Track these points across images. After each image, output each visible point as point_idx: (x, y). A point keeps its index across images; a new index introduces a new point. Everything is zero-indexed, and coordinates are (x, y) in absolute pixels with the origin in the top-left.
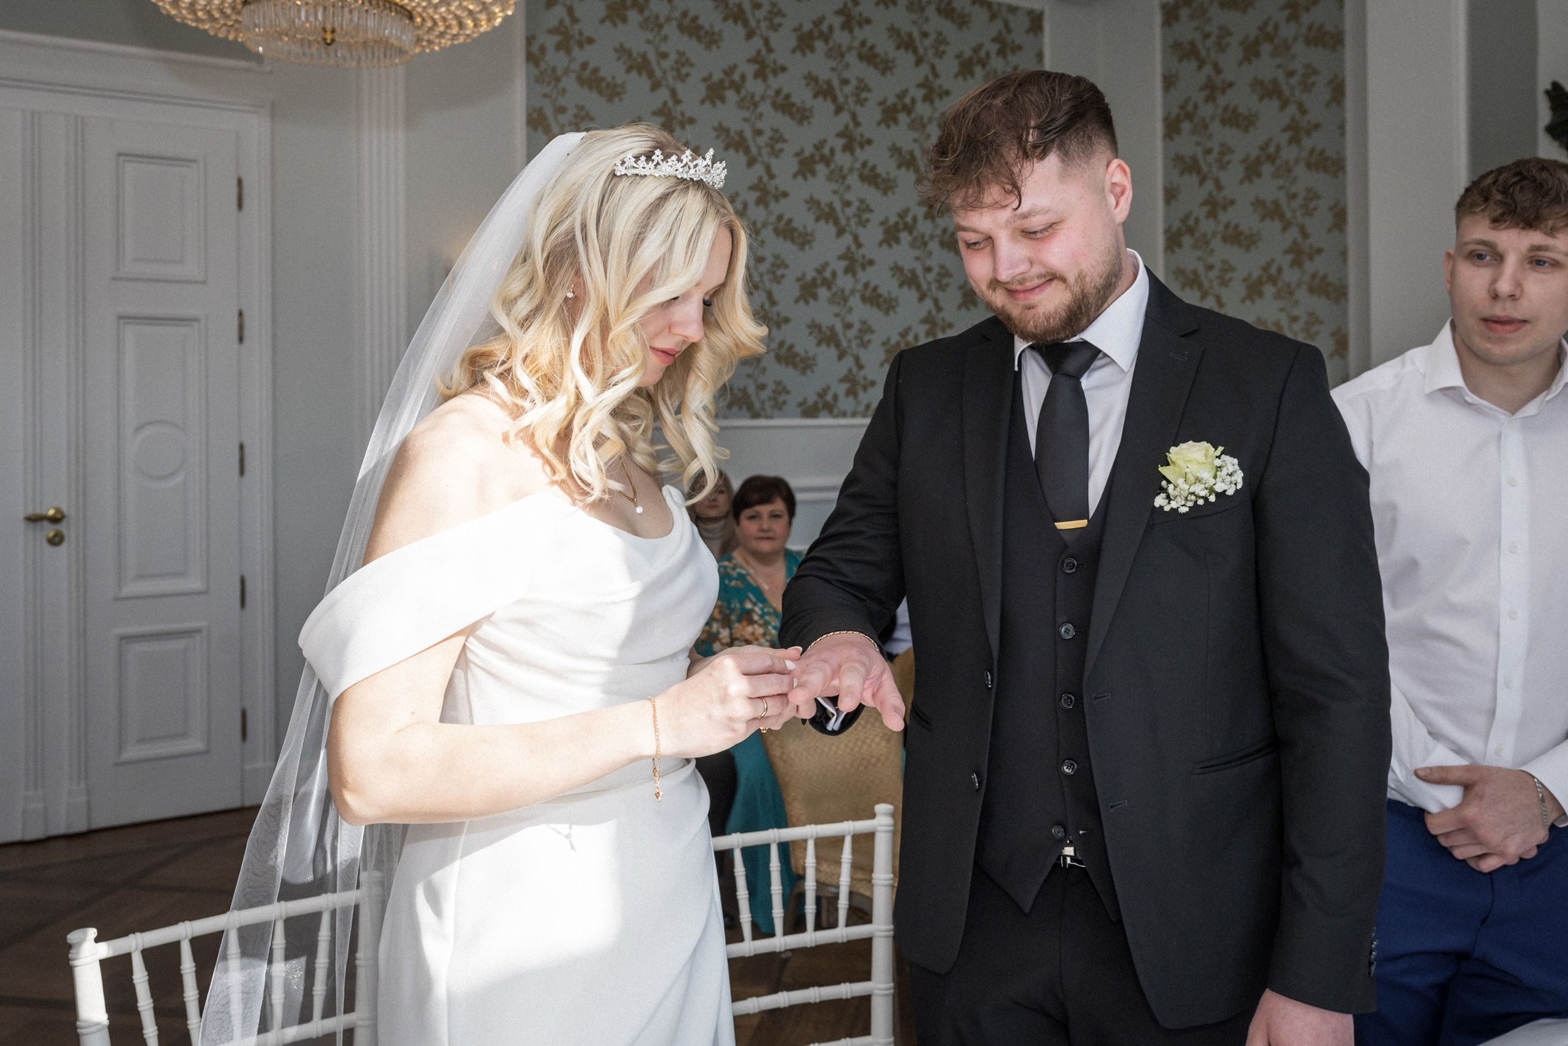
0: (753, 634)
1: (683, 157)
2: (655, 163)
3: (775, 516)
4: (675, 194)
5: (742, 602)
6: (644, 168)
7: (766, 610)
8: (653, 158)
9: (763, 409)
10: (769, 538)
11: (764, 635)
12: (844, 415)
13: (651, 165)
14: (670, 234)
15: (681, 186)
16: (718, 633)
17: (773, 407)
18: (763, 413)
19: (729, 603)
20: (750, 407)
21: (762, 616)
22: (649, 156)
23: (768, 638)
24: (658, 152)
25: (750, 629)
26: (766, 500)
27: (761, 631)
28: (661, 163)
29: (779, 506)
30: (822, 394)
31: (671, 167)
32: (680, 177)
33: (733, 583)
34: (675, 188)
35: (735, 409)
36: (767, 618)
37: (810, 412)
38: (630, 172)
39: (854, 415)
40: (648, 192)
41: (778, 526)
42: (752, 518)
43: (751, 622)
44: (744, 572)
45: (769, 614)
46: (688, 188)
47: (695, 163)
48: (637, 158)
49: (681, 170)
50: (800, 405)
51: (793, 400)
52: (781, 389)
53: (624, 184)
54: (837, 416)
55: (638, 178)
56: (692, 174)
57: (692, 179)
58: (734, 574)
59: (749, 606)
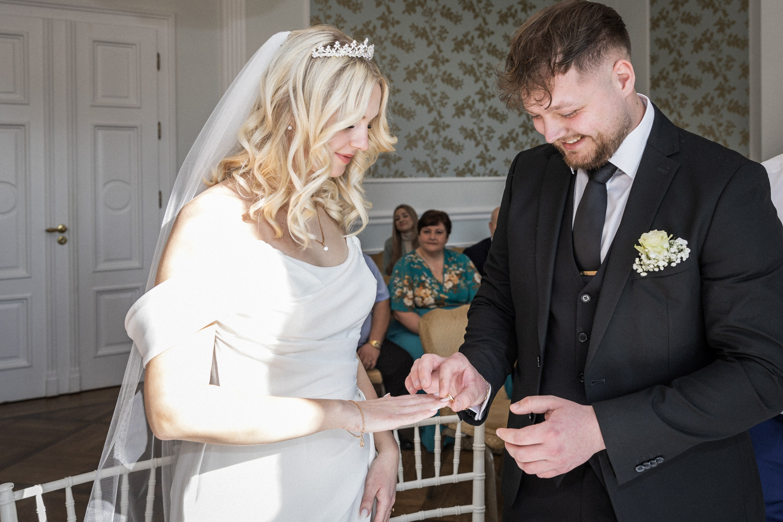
0: (425, 293)
1: (352, 45)
2: (336, 49)
3: (438, 232)
4: (349, 67)
5: (420, 277)
6: (329, 52)
7: (433, 281)
8: (335, 46)
9: (436, 172)
10: (434, 244)
11: (431, 294)
12: (479, 175)
13: (334, 51)
14: (347, 91)
15: (352, 62)
16: (407, 293)
17: (441, 172)
18: (435, 174)
19: (413, 277)
20: (429, 171)
21: (430, 284)
22: (332, 45)
23: (433, 296)
24: (337, 43)
25: (424, 291)
26: (434, 224)
27: (429, 292)
28: (339, 48)
29: (441, 227)
30: (467, 165)
31: (346, 51)
32: (350, 56)
33: (415, 266)
34: (348, 63)
35: (421, 172)
36: (433, 285)
37: (461, 173)
38: (322, 55)
39: (484, 175)
40: (334, 67)
41: (440, 238)
42: (426, 232)
43: (425, 287)
44: (421, 260)
45: (434, 283)
46: (356, 62)
47: (358, 47)
48: (325, 47)
49: (351, 52)
50: (455, 170)
51: (452, 167)
52: (445, 162)
53: (318, 63)
54: (475, 176)
55: (326, 58)
56: (357, 54)
57: (357, 57)
58: (416, 261)
59: (423, 278)
